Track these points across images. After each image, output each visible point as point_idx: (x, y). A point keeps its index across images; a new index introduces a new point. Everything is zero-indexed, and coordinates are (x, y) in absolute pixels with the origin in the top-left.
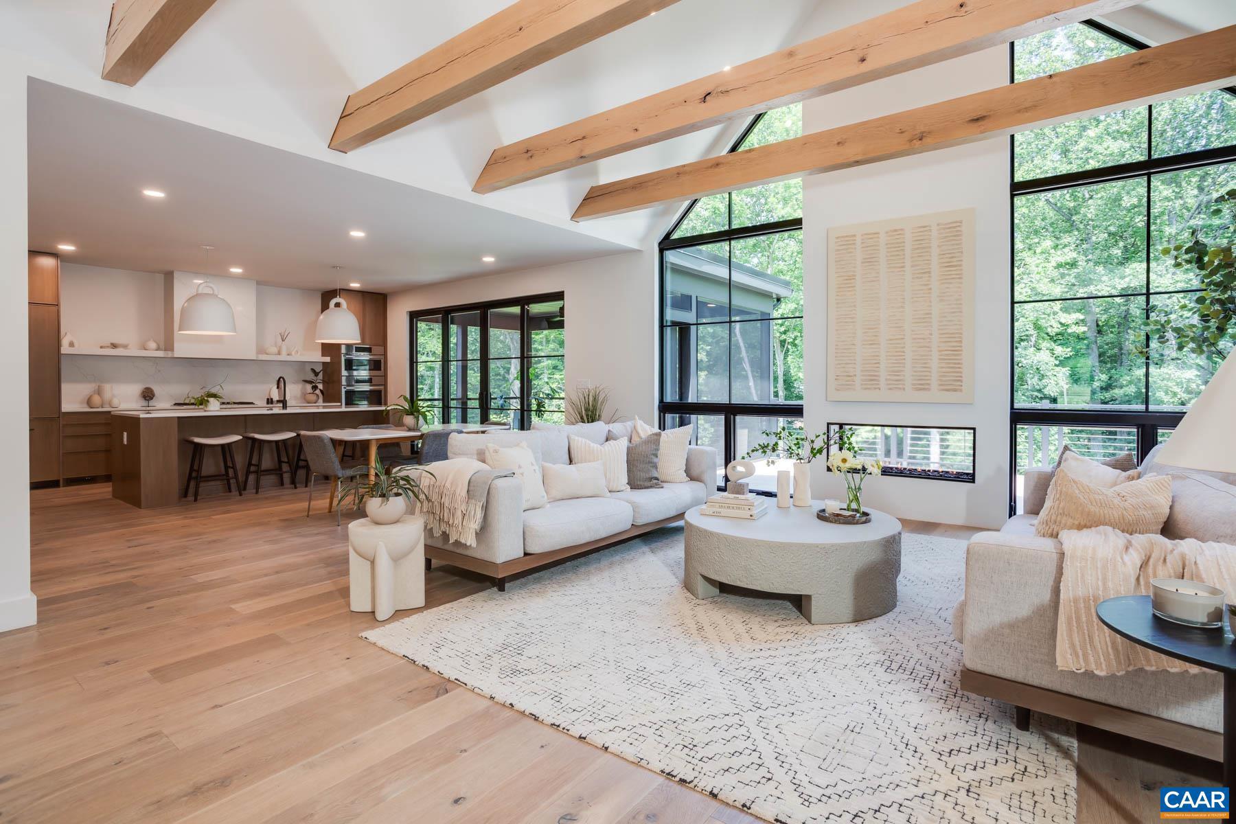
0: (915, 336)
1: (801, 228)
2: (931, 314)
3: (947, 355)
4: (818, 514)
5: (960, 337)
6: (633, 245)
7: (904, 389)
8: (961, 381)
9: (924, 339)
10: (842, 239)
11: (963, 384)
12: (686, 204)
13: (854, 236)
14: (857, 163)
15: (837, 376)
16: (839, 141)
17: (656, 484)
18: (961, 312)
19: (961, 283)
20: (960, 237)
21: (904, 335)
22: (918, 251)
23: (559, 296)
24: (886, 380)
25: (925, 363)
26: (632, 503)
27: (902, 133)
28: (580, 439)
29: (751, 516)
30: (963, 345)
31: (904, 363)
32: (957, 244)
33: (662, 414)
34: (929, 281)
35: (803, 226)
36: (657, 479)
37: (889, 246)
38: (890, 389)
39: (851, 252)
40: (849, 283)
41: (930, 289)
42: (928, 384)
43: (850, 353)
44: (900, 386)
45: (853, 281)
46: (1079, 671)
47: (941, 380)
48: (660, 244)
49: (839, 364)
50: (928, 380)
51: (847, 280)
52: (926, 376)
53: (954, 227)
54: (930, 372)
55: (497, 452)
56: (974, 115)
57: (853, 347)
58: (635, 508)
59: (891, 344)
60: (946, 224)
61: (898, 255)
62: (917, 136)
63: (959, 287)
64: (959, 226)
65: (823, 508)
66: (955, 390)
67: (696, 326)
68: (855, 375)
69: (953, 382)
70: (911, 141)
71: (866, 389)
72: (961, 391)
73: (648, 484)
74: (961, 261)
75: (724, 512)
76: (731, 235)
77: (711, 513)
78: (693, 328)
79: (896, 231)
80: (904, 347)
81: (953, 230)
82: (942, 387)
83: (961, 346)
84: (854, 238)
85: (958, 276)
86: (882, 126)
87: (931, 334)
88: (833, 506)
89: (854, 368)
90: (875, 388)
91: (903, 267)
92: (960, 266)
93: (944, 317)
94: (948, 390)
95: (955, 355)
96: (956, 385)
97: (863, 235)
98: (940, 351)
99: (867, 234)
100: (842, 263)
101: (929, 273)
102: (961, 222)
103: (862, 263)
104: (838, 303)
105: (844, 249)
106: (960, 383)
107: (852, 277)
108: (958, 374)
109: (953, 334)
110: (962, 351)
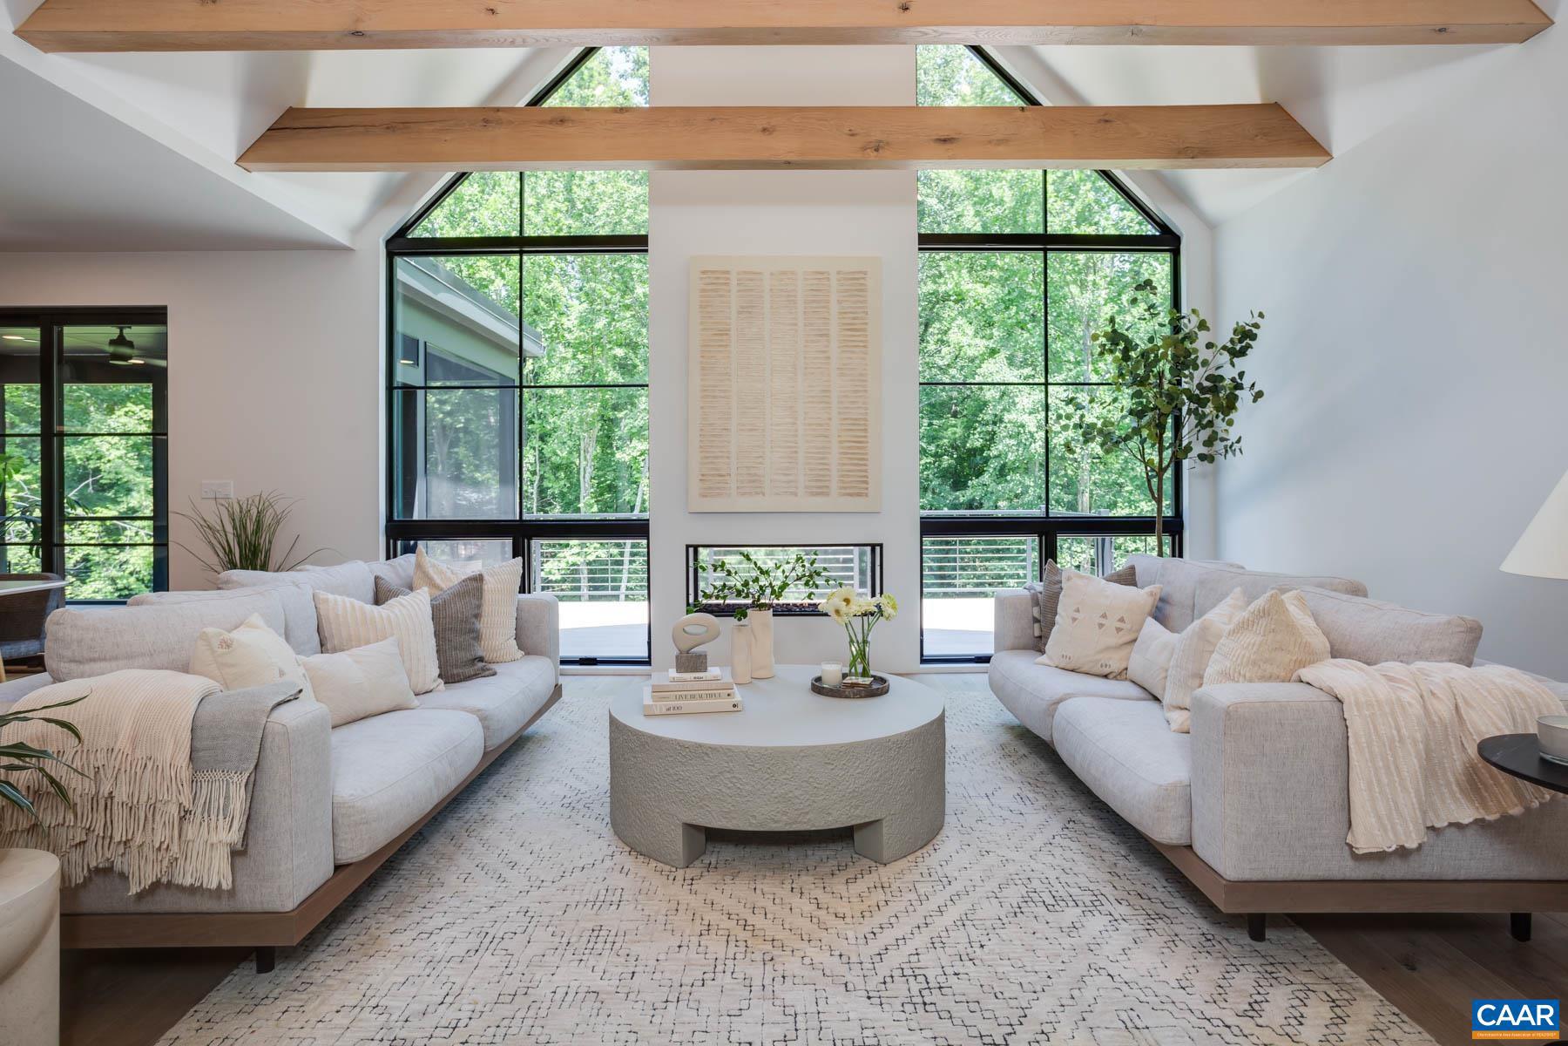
0: (809, 421)
1: (647, 251)
2: (829, 391)
3: (849, 448)
4: (813, 684)
5: (865, 425)
6: (341, 237)
7: (796, 493)
8: (866, 482)
9: (821, 425)
10: (711, 275)
11: (870, 486)
12: (448, 176)
13: (728, 272)
14: (788, 165)
15: (703, 475)
16: (765, 126)
17: (483, 670)
18: (866, 391)
19: (866, 353)
20: (864, 293)
22: (815, 305)
23: (156, 315)
24: (773, 481)
25: (823, 458)
26: (478, 712)
27: (852, 135)
28: (339, 598)
29: (734, 706)
30: (868, 434)
31: (796, 458)
32: (861, 302)
33: (391, 541)
34: (827, 346)
35: (649, 248)
36: (481, 659)
37: (776, 293)
38: (778, 494)
39: (721, 296)
40: (722, 341)
41: (829, 358)
42: (827, 487)
43: (721, 442)
44: (792, 490)
45: (724, 337)
46: (1390, 850)
47: (843, 482)
48: (389, 242)
49: (707, 457)
50: (826, 481)
51: (717, 335)
52: (823, 476)
53: (857, 279)
54: (829, 470)
55: (228, 646)
56: (944, 134)
57: (726, 433)
58: (484, 719)
60: (847, 273)
62: (872, 145)
63: (864, 359)
64: (863, 278)
65: (818, 675)
66: (859, 495)
67: (423, 391)
68: (729, 474)
69: (858, 485)
70: (864, 149)
71: (744, 494)
72: (867, 495)
73: (470, 671)
74: (866, 324)
75: (688, 705)
76: (520, 244)
77: (664, 711)
78: (420, 393)
79: (784, 273)
80: (796, 436)
81: (856, 283)
82: (843, 491)
83: (865, 437)
84: (727, 276)
85: (861, 344)
86: (826, 120)
87: (830, 419)
88: (832, 672)
89: (727, 464)
90: (757, 493)
91: (796, 325)
92: (864, 330)
93: (846, 396)
94: (851, 495)
95: (859, 448)
96: (860, 488)
97: (738, 273)
98: (841, 442)
99: (745, 272)
100: (709, 309)
101: (827, 335)
102: (865, 273)
103: (739, 313)
104: (703, 369)
105: (712, 290)
106: (865, 485)
107: (725, 333)
108: (864, 474)
109: (856, 419)
110: (867, 442)
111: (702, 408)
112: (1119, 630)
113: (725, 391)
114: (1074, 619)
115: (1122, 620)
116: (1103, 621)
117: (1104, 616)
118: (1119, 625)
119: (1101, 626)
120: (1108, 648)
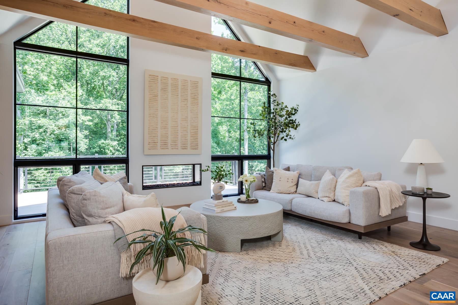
0: (182, 126)
2: (188, 117)
3: (193, 135)
5: (197, 128)
7: (178, 149)
9: (185, 127)
10: (152, 76)
11: (199, 146)
13: (158, 76)
14: (202, 50)
15: (149, 142)
16: (197, 37)
18: (198, 118)
19: (198, 106)
20: (198, 88)
21: (178, 125)
22: (183, 90)
24: (171, 144)
25: (186, 138)
27: (220, 45)
29: (235, 208)
31: (178, 137)
32: (197, 91)
34: (187, 103)
37: (172, 85)
38: (172, 149)
39: (155, 84)
40: (155, 98)
41: (188, 107)
42: (187, 147)
43: (155, 132)
44: (177, 147)
45: (156, 98)
47: (191, 145)
48: (14, 44)
49: (150, 137)
50: (186, 145)
51: (154, 96)
52: (186, 143)
53: (196, 83)
54: (187, 141)
57: (157, 129)
59: (173, 129)
60: (194, 81)
61: (176, 90)
62: (226, 49)
63: (197, 108)
66: (196, 149)
68: (158, 142)
69: (195, 146)
71: (162, 149)
72: (198, 149)
74: (198, 97)
79: (175, 79)
80: (178, 130)
81: (195, 85)
82: (191, 148)
83: (198, 132)
85: (197, 103)
87: (188, 126)
88: (244, 197)
89: (157, 139)
90: (166, 148)
91: (178, 95)
92: (198, 99)
93: (193, 119)
94: (193, 149)
95: (196, 135)
96: (196, 147)
97: (161, 77)
98: (191, 133)
99: (163, 77)
100: (152, 88)
101: (187, 100)
102: (198, 82)
103: (161, 90)
104: (149, 107)
105: (152, 81)
106: (197, 146)
107: (156, 96)
108: (197, 143)
109: (195, 126)
110: (198, 133)
111: (149, 120)
112: (292, 182)
113: (156, 115)
114: (280, 180)
115: (292, 180)
116: (288, 180)
117: (288, 179)
118: (292, 181)
119: (288, 181)
120: (291, 187)
